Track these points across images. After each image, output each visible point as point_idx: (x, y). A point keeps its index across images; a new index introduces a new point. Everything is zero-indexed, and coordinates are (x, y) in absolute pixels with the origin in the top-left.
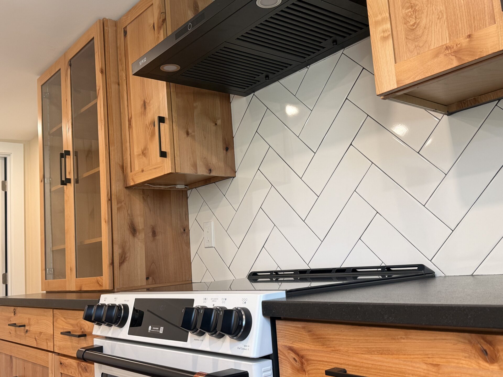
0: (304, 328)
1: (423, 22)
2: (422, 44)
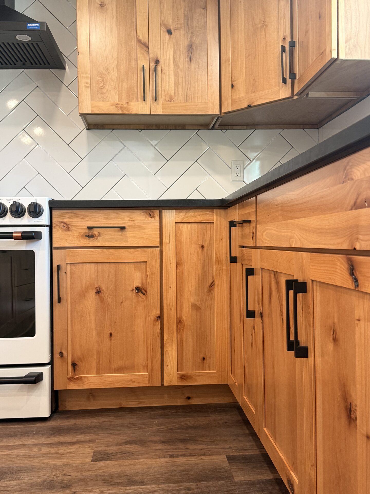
0: (71, 212)
1: (107, 87)
2: (105, 97)
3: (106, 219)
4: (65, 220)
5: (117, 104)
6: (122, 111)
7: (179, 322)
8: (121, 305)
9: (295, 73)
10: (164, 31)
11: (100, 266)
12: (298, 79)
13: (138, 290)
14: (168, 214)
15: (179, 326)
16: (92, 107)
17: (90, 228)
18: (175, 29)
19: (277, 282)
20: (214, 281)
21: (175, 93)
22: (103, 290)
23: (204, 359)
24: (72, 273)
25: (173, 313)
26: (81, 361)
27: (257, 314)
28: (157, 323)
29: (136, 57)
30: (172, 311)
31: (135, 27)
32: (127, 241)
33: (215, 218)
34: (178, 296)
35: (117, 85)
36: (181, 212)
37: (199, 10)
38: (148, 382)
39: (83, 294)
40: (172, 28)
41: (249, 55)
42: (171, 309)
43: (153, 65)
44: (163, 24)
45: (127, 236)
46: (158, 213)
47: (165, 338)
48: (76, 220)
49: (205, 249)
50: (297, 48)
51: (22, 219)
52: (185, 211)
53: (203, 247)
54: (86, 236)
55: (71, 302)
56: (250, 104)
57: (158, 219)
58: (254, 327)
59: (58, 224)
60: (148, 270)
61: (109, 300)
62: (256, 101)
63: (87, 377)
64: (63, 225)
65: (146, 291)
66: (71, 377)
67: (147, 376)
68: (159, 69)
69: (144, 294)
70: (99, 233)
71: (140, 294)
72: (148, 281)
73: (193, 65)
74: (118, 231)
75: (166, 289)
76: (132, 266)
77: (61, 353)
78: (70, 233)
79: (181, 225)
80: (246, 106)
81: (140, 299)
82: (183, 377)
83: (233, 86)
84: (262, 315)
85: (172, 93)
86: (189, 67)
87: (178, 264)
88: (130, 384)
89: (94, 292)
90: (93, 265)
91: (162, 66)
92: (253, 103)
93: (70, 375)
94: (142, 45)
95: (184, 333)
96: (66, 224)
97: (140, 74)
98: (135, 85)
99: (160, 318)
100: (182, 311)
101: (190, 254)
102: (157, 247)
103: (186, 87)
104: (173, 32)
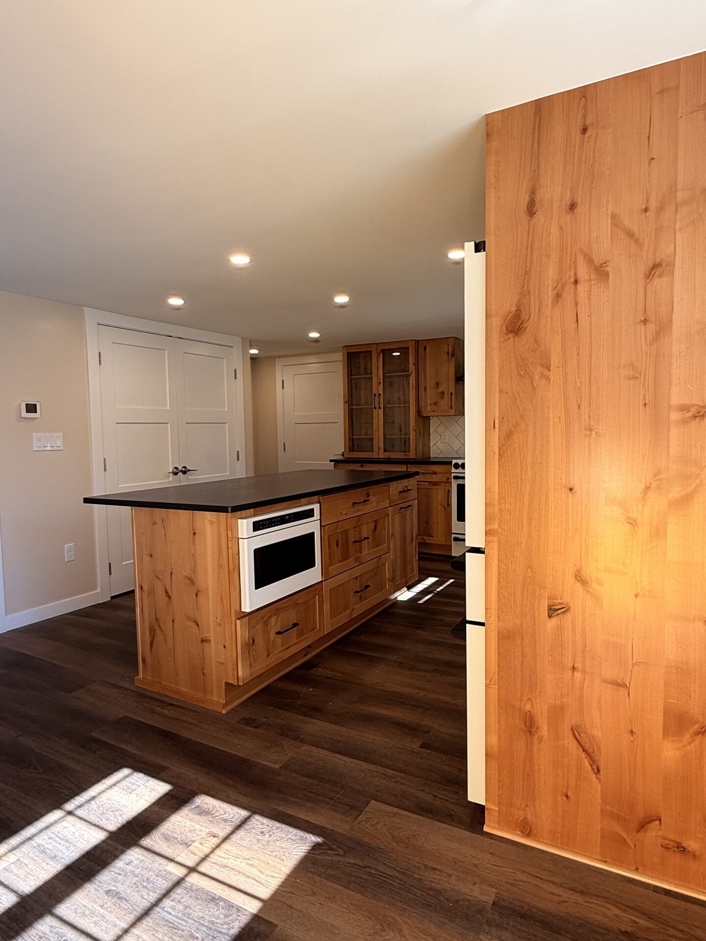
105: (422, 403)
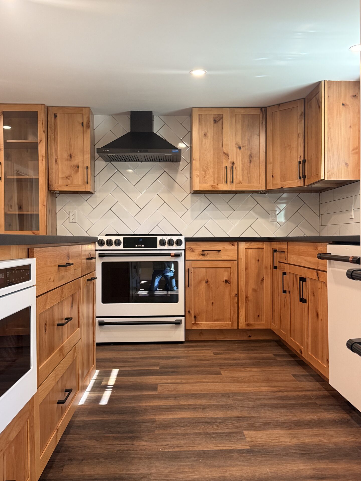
1: (207, 177)
2: (206, 182)
3: (211, 246)
4: (192, 247)
5: (212, 185)
6: (215, 189)
7: (247, 297)
8: (218, 289)
9: (306, 175)
10: (237, 147)
11: (208, 269)
12: (307, 179)
13: (226, 281)
14: (241, 244)
15: (246, 300)
16: (199, 187)
17: (203, 251)
18: (243, 147)
19: (296, 278)
20: (264, 278)
21: (242, 179)
22: (209, 281)
23: (258, 316)
24: (194, 272)
25: (243, 293)
26: (199, 316)
27: (287, 292)
28: (236, 298)
29: (222, 161)
30: (243, 292)
31: (222, 146)
32: (221, 257)
33: (265, 246)
34: (246, 285)
35: (212, 176)
36: (247, 243)
37: (256, 136)
38: (231, 327)
39: (200, 282)
40: (241, 146)
41: (282, 162)
42: (242, 291)
43: (231, 165)
44: (236, 144)
45: (221, 255)
46: (237, 244)
47: (240, 305)
48: (197, 247)
49: (260, 261)
50: (306, 164)
51: (173, 247)
52: (250, 242)
53: (258, 260)
54: (201, 254)
55: (194, 286)
56: (282, 187)
57: (236, 246)
58: (286, 297)
59: (188, 248)
60: (231, 271)
61: (212, 286)
62: (285, 186)
63: (201, 323)
64: (191, 249)
65: (230, 282)
66: (194, 323)
67: (231, 324)
68: (234, 167)
69: (229, 283)
70: (208, 253)
71: (227, 283)
72: (231, 277)
73: (252, 165)
74: (217, 252)
75: (240, 281)
76: (224, 269)
77: (189, 311)
78: (194, 253)
79: (248, 249)
80: (280, 187)
81: (227, 286)
82: (248, 325)
83: (273, 176)
84: (289, 292)
85: (241, 179)
86: (250, 166)
87: (246, 269)
88: (222, 327)
89: (205, 282)
90: (204, 268)
91: (236, 165)
92: (283, 187)
93: (193, 322)
94: (226, 155)
95: (249, 303)
96: (192, 249)
97: (224, 170)
98: (222, 175)
99: (237, 295)
100: (248, 293)
101: (252, 264)
102: (235, 260)
103: (248, 176)
104: (241, 148)
105: (53, 176)
